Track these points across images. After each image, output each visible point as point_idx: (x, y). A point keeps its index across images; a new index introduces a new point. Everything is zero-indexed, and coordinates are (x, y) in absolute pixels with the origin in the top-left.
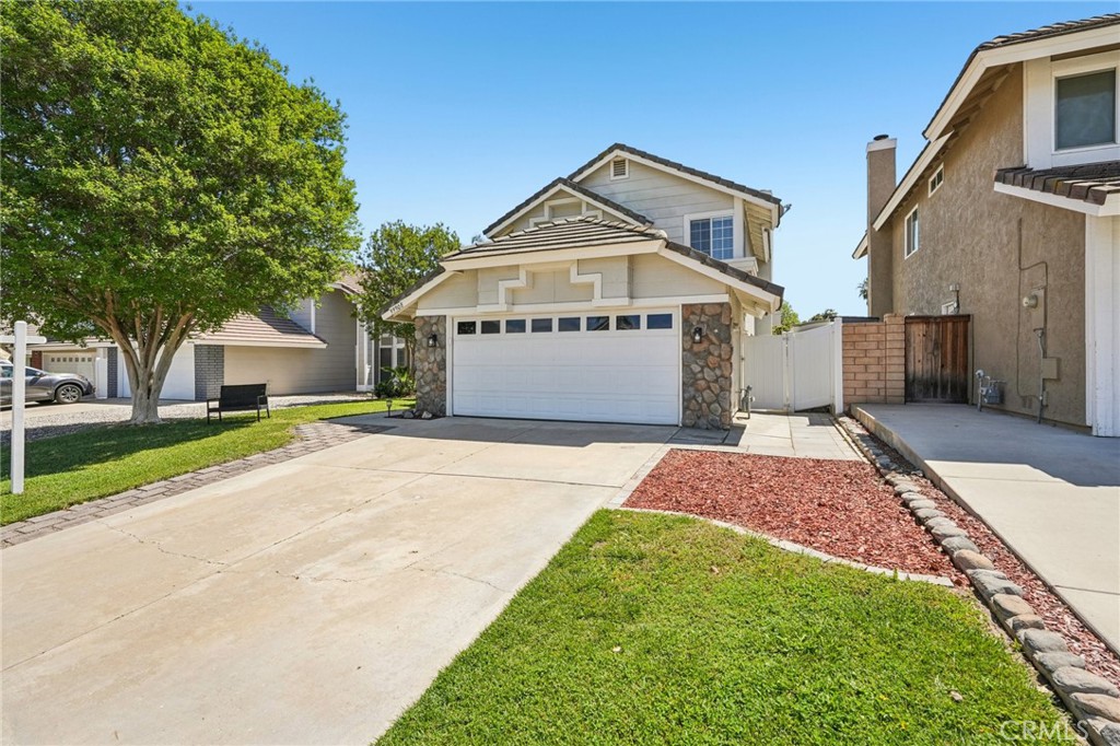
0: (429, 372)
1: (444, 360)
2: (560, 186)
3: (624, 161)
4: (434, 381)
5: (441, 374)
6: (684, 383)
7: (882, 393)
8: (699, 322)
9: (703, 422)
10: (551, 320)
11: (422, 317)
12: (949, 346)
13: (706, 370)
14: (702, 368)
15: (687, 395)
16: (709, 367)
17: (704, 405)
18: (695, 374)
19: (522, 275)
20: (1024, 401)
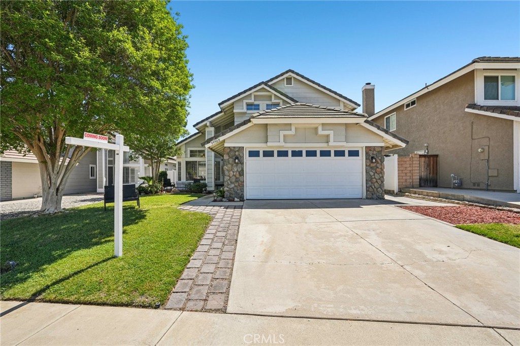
0: (234, 177)
1: (243, 170)
2: (263, 86)
3: (291, 78)
4: (236, 181)
5: (241, 178)
6: (366, 180)
7: (411, 184)
8: (373, 154)
9: (375, 196)
10: (302, 151)
11: (229, 147)
12: (432, 166)
13: (376, 174)
14: (374, 173)
15: (368, 185)
16: (377, 173)
17: (375, 189)
18: (371, 176)
19: (293, 128)
20: (474, 184)
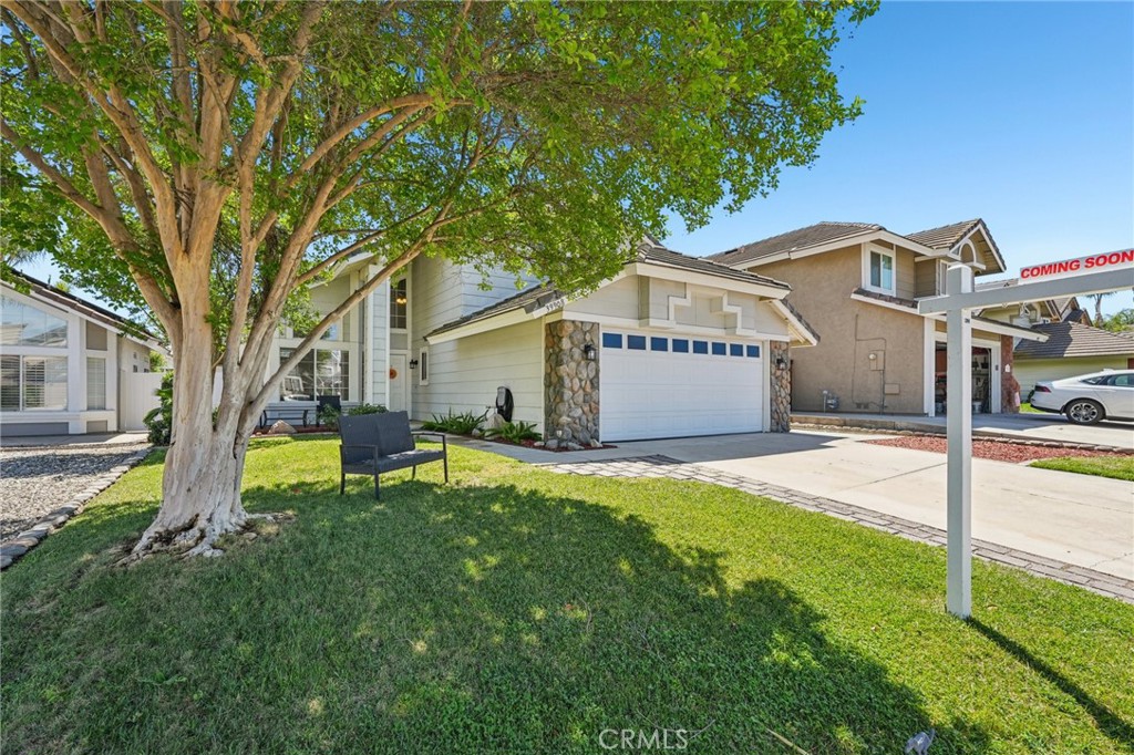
0: (581, 392)
1: (597, 376)
4: (585, 402)
5: (594, 394)
6: (771, 399)
8: (779, 354)
10: (688, 341)
11: (573, 321)
15: (773, 408)
18: (776, 392)
19: (689, 294)
20: (859, 405)
